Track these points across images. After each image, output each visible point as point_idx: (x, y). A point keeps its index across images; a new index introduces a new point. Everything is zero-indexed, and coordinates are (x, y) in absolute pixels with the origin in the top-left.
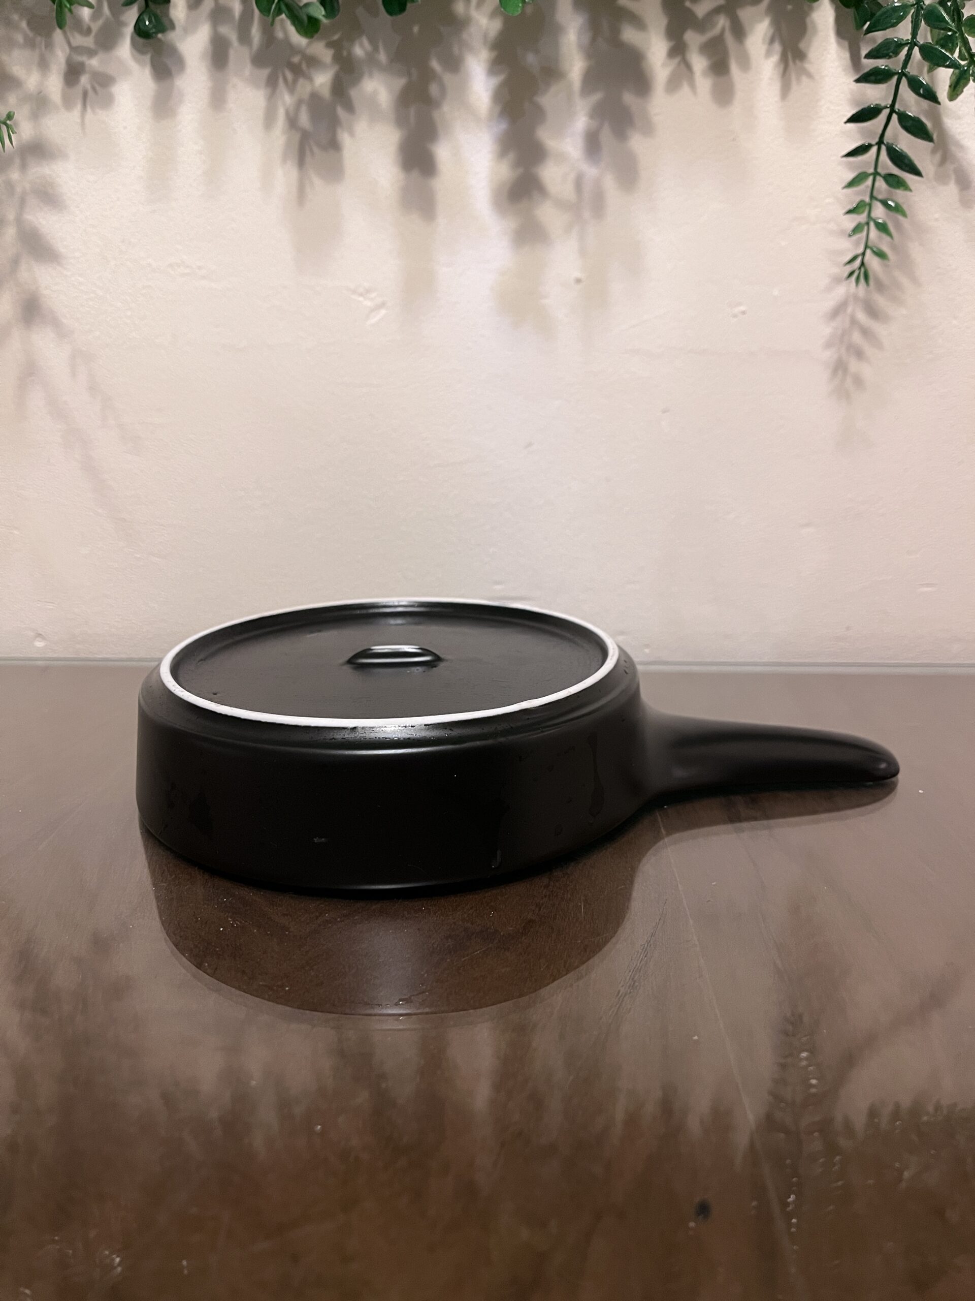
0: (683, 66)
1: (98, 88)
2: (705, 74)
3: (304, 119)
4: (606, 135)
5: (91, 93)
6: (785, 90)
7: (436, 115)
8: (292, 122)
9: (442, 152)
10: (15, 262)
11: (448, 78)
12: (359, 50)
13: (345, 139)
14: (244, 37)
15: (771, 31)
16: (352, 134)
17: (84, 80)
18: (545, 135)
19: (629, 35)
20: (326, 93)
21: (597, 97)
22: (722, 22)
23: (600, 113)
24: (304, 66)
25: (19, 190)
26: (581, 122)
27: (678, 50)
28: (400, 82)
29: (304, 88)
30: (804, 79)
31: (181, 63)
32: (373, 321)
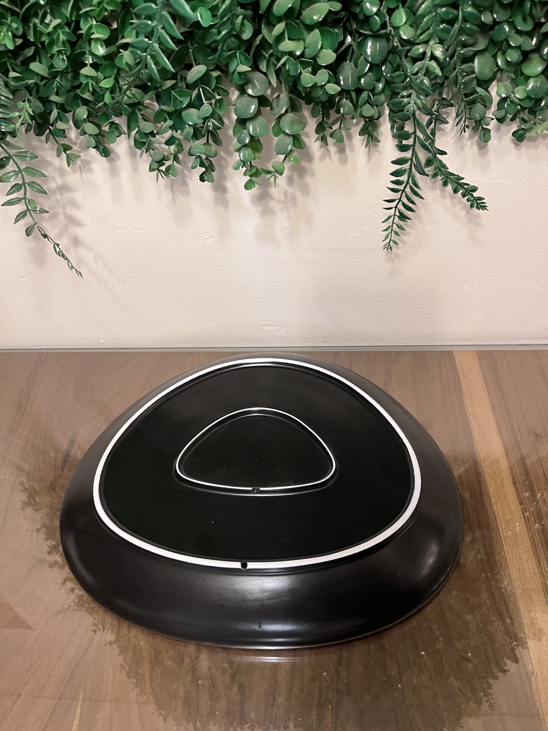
0: (326, 151)
1: (85, 166)
2: (335, 153)
4: (296, 177)
5: (82, 167)
6: (369, 159)
7: (225, 172)
9: (229, 185)
13: (189, 181)
17: (78, 162)
23: (293, 168)
30: (377, 154)
32: (209, 242)
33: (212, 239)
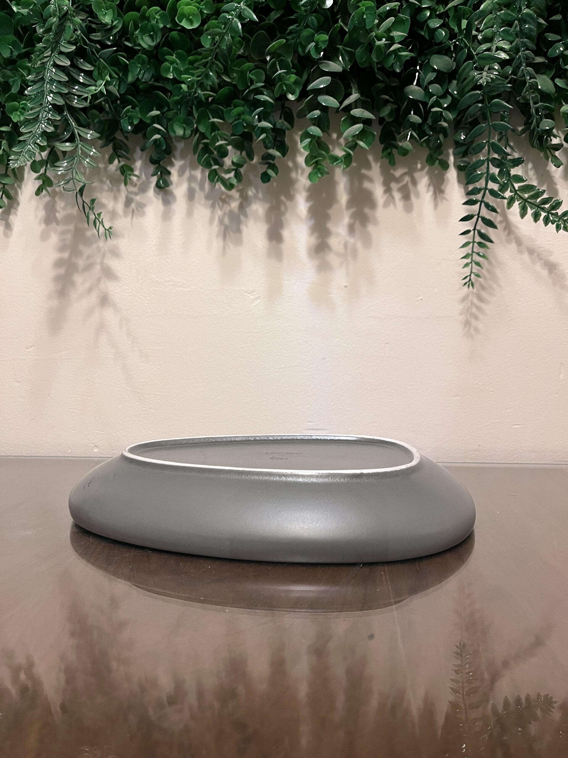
0: (390, 197)
1: (139, 209)
2: (400, 200)
3: (226, 221)
4: (357, 225)
5: (135, 211)
6: (436, 206)
7: (283, 218)
8: (221, 222)
9: (286, 233)
10: (99, 280)
11: (288, 203)
12: (251, 193)
13: (243, 228)
14: (202, 188)
15: (428, 182)
16: (247, 226)
17: (133, 205)
18: (330, 226)
19: (367, 185)
20: (236, 210)
21: (353, 210)
22: (407, 179)
23: (354, 216)
24: (227, 200)
25: (102, 250)
26: (346, 220)
27: (388, 190)
28: (267, 206)
29: (227, 208)
30: (444, 202)
31: (174, 198)
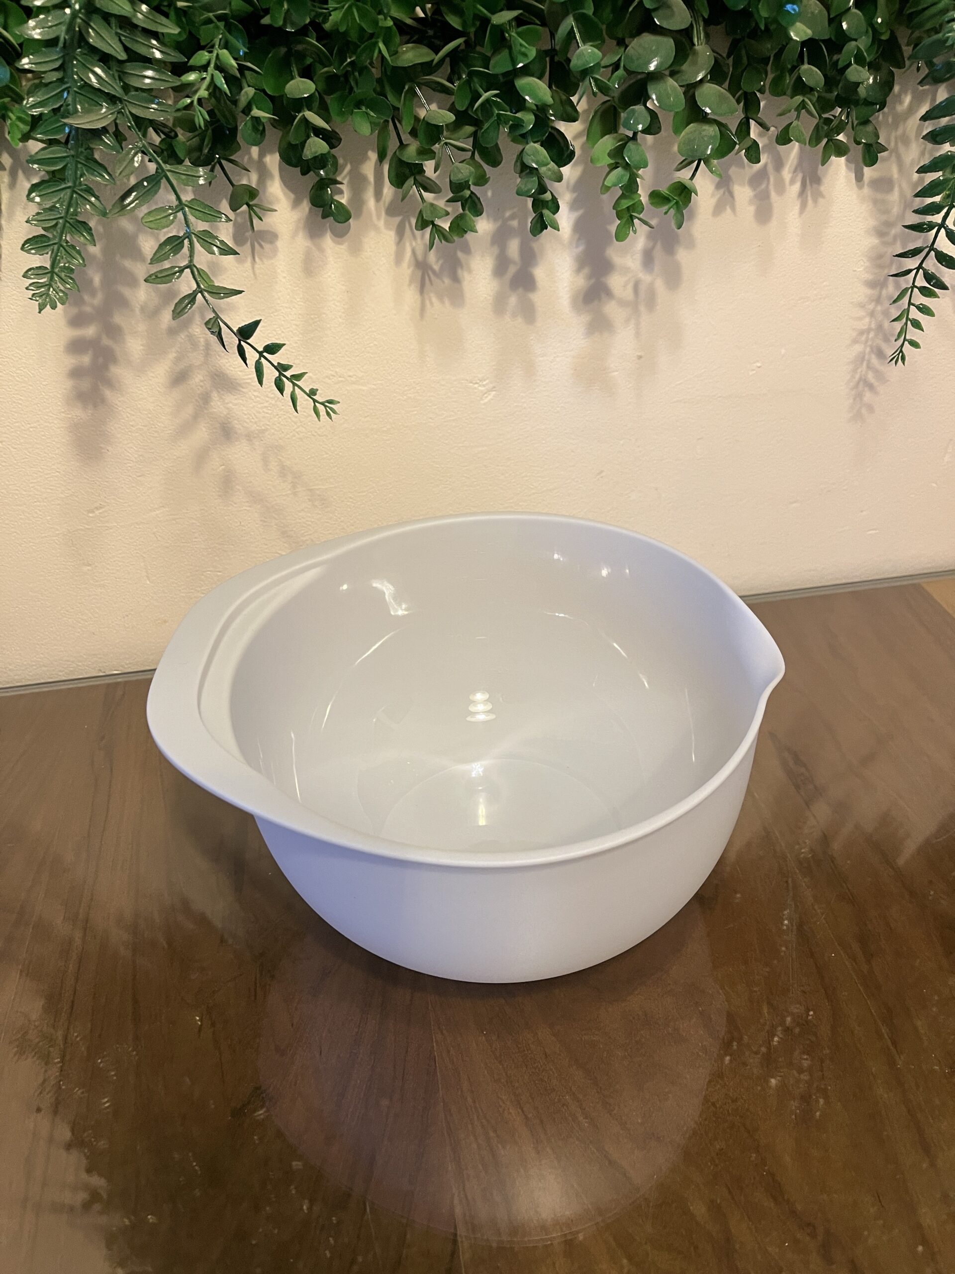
0: (727, 193)
1: (264, 244)
2: (748, 202)
4: (658, 251)
6: (803, 206)
13: (464, 275)
14: (379, 196)
16: (468, 269)
27: (723, 183)
32: (486, 400)
33: (494, 393)
